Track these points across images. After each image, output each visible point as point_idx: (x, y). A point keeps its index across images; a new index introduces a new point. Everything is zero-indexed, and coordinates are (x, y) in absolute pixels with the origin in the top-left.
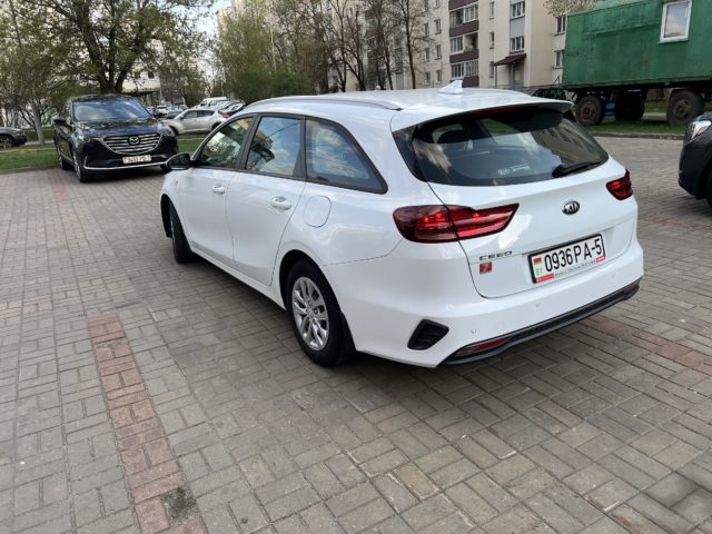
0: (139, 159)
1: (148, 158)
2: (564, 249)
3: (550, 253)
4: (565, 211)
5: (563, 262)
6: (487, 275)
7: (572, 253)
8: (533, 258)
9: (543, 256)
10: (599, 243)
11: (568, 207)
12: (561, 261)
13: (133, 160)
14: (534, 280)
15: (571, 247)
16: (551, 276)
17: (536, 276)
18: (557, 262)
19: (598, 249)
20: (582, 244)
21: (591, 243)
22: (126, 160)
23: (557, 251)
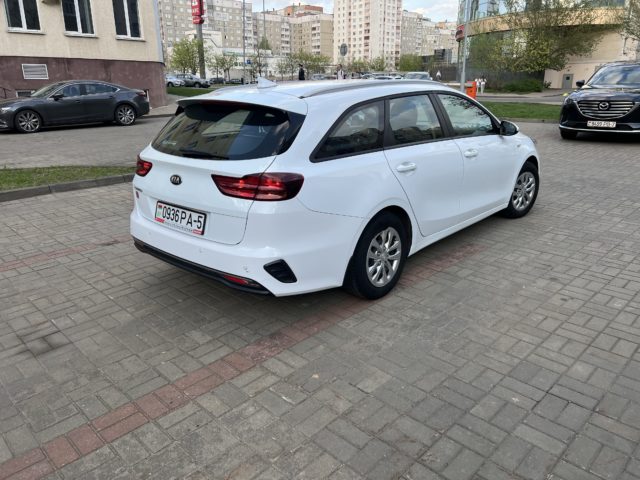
0: (603, 124)
1: (613, 124)
3: (168, 207)
4: (171, 180)
7: (180, 215)
8: (158, 204)
9: (164, 206)
10: (202, 220)
12: (172, 216)
13: (597, 124)
14: (155, 218)
15: (181, 210)
16: (164, 221)
17: (157, 216)
18: (170, 214)
19: (199, 224)
20: (188, 213)
21: (195, 216)
22: (590, 124)
23: (172, 208)
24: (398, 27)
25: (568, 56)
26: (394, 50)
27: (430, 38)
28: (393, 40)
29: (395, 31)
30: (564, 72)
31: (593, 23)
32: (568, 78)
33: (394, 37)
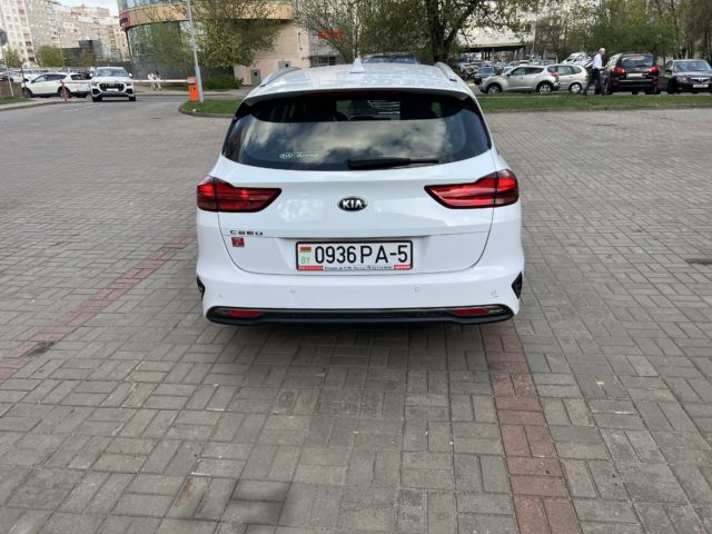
2: (346, 246)
3: (325, 246)
4: (341, 205)
5: (341, 258)
6: (239, 249)
7: (358, 252)
8: (299, 246)
9: (314, 247)
10: (407, 250)
11: (345, 203)
12: (338, 256)
14: (297, 267)
15: (358, 246)
16: (320, 269)
17: (300, 264)
18: (333, 256)
19: (403, 257)
20: (375, 247)
21: (390, 248)
23: (335, 246)
24: (21, 11)
25: (253, 50)
26: (23, 41)
27: (69, 26)
28: (17, 27)
29: (18, 15)
30: (251, 67)
31: (270, 17)
32: (256, 74)
33: (19, 24)
